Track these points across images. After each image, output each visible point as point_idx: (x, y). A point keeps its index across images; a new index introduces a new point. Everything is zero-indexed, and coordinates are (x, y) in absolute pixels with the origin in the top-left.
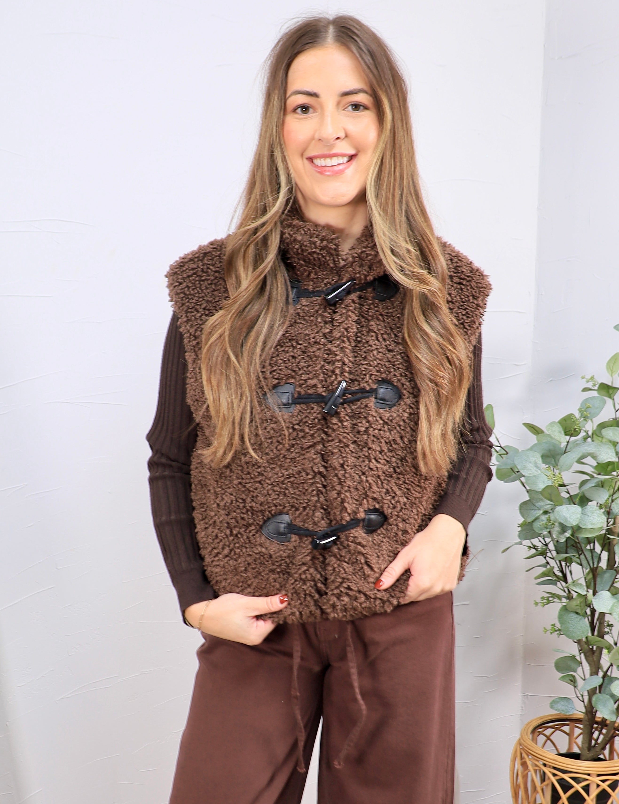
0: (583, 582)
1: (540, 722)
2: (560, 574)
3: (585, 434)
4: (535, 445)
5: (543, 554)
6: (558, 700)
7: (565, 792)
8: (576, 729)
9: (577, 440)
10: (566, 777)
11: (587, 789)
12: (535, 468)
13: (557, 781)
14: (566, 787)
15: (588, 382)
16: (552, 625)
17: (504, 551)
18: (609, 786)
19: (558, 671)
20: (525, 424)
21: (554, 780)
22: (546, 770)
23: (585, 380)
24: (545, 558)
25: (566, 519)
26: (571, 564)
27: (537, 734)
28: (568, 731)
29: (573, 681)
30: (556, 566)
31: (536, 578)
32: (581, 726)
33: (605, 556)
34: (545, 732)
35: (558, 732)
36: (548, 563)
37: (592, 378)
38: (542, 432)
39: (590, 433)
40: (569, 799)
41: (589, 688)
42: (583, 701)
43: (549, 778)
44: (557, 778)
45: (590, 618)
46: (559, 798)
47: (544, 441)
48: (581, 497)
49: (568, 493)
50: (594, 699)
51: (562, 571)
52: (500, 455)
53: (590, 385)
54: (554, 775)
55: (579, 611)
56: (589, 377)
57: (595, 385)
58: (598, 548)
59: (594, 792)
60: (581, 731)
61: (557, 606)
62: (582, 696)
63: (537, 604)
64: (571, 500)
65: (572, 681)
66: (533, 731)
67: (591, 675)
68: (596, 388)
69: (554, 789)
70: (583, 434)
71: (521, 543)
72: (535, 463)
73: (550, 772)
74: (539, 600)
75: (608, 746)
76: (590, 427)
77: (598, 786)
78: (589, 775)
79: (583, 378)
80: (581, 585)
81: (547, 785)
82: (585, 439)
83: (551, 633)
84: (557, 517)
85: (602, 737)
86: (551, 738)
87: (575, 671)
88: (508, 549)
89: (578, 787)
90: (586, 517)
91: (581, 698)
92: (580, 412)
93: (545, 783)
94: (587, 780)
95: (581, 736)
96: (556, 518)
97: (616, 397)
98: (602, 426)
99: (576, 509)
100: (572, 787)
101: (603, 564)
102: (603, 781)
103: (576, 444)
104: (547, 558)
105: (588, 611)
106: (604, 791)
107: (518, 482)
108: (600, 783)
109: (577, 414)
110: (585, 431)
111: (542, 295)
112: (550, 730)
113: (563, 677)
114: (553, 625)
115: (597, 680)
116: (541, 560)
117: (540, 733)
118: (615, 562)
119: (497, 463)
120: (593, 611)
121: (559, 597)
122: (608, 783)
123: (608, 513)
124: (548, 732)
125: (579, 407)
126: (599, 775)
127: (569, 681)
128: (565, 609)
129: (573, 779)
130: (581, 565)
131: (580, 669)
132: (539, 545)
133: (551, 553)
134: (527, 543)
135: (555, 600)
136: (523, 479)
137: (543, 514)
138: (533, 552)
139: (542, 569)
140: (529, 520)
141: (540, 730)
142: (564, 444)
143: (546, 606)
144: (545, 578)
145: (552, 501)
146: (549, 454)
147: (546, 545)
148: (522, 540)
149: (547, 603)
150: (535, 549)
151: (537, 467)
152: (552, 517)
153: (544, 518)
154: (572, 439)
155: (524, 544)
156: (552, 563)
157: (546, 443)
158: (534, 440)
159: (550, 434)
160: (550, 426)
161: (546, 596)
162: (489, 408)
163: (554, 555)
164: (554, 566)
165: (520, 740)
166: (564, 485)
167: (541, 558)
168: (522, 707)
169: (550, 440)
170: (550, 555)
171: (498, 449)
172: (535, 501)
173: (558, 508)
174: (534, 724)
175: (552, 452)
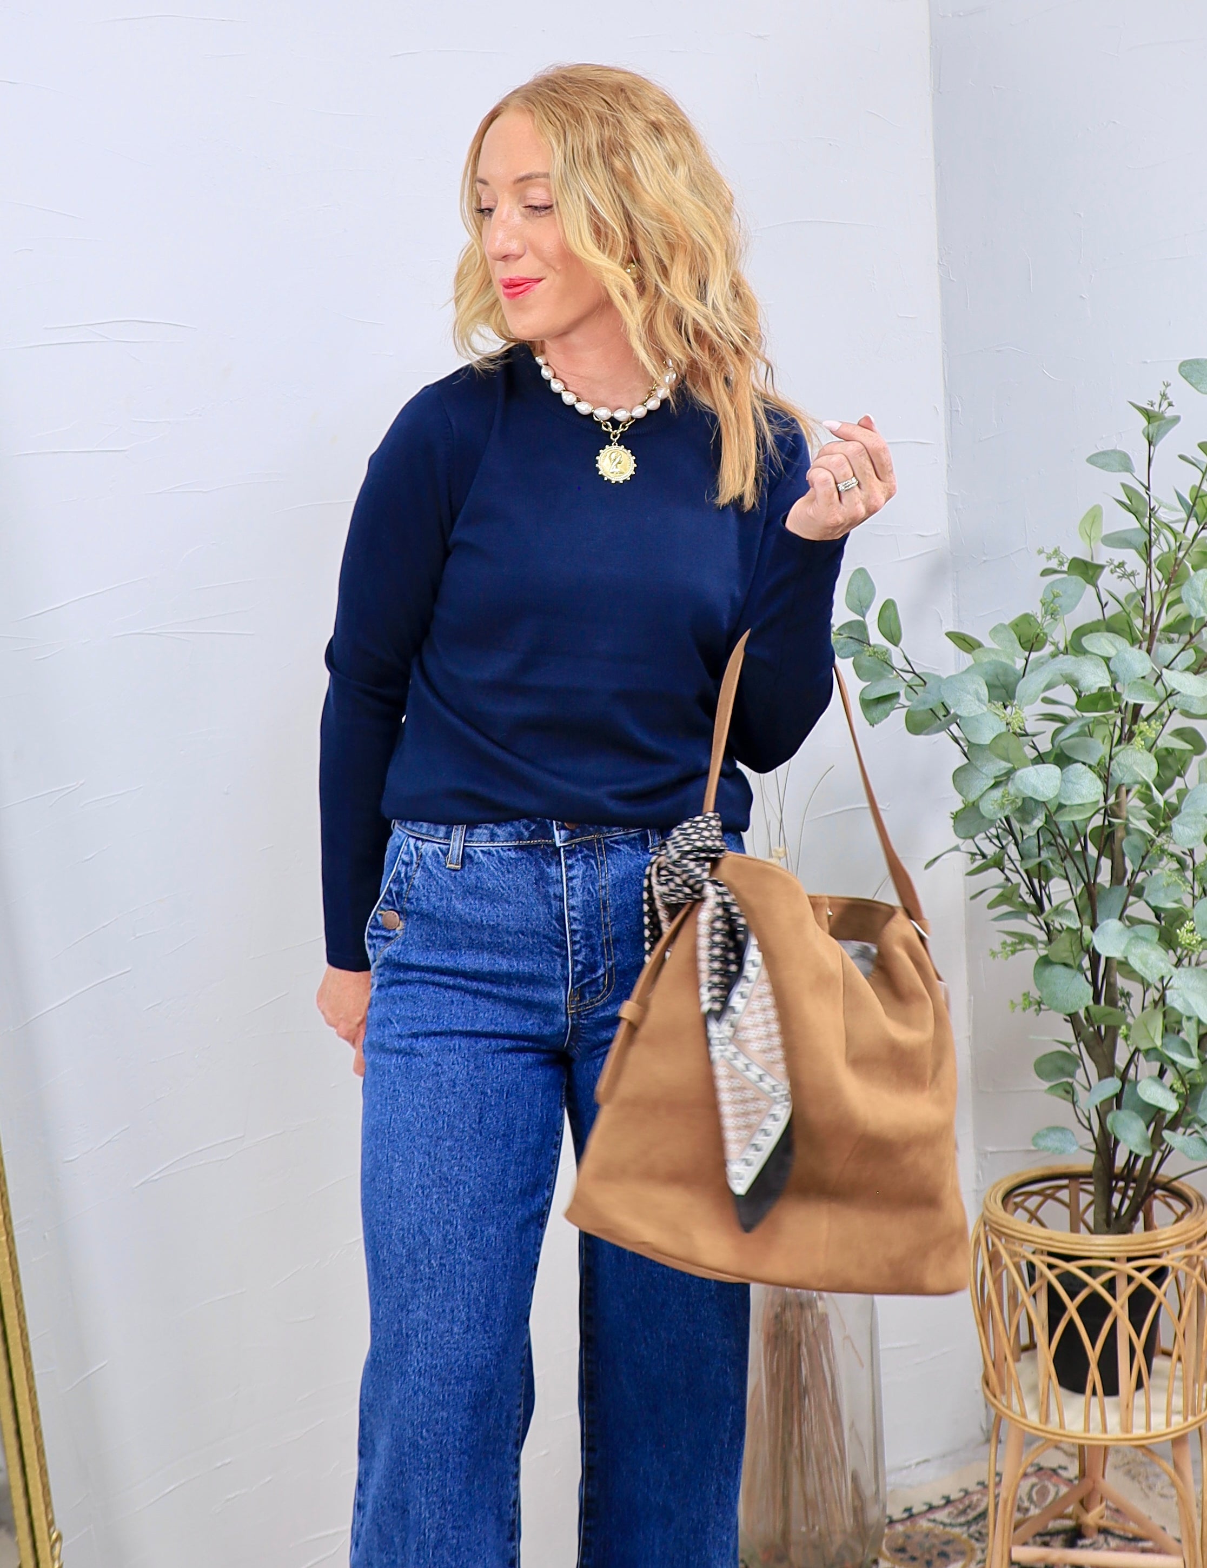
0: (1071, 906)
1: (1016, 1181)
2: (1031, 901)
3: (1052, 648)
4: (972, 667)
5: (997, 863)
6: (1045, 1132)
7: (1072, 1297)
8: (1082, 1195)
9: (1042, 657)
10: (1072, 1267)
11: (1111, 1285)
12: (977, 702)
13: (1058, 1277)
14: (1073, 1285)
15: (1049, 558)
16: (1024, 994)
17: (928, 866)
18: (1151, 1277)
19: (1042, 1078)
20: (949, 635)
21: (1051, 1276)
22: (1036, 1260)
23: (1044, 555)
24: (1002, 871)
25: (1035, 790)
26: (1047, 882)
27: (1011, 1206)
28: (1067, 1200)
29: (1069, 1092)
30: (1023, 885)
31: (991, 906)
32: (1091, 1188)
33: (1106, 863)
34: (1027, 1204)
35: (1050, 1202)
36: (1008, 879)
37: (1056, 552)
38: (980, 645)
39: (1062, 647)
40: (1080, 1309)
41: (1098, 1101)
42: (1091, 1130)
43: (1042, 1275)
44: (1057, 1271)
45: (1089, 974)
46: (1063, 1308)
47: (986, 660)
48: (1057, 755)
49: (1035, 748)
50: (1109, 1119)
51: (1033, 893)
52: (911, 687)
53: (1053, 564)
54: (1051, 1267)
55: (1071, 962)
56: (1051, 551)
57: (1061, 564)
58: (1093, 851)
59: (1125, 1291)
60: (1089, 1198)
61: (1031, 955)
62: (1089, 1120)
63: (994, 954)
64: (1041, 759)
65: (1067, 1092)
66: (1007, 1196)
67: (1100, 1079)
68: (1065, 568)
69: (1051, 1290)
70: (1048, 649)
71: (957, 848)
72: (977, 694)
73: (1043, 1262)
74: (997, 948)
75: (1141, 1215)
76: (1060, 634)
77: (1130, 1279)
78: (1113, 1259)
79: (1041, 552)
80: (1069, 912)
81: (1040, 1288)
82: (1054, 656)
83: (1024, 1009)
84: (1021, 788)
85: (1127, 1203)
86: (1040, 1214)
87: (1072, 1075)
88: (935, 859)
89: (1096, 1284)
90: (1070, 785)
91: (1086, 1123)
92: (1043, 605)
93: (1036, 1285)
94: (1111, 1269)
95: (1092, 1208)
96: (1018, 789)
97: (1099, 583)
98: (1081, 632)
99: (1051, 770)
100: (1085, 1285)
101: (1104, 878)
102: (1140, 1269)
103: (1041, 663)
104: (1006, 871)
105: (1086, 963)
106: (1141, 1286)
107: (944, 735)
108: (1135, 1274)
109: (1037, 610)
110: (1053, 644)
111: (957, 411)
112: (1036, 1200)
113: (1051, 1088)
114: (1026, 995)
115: (1112, 1085)
116: (994, 875)
117: (1017, 1206)
118: (1125, 872)
119: (907, 703)
120: (1095, 958)
121: (1033, 941)
122: (1148, 1272)
123: (1106, 779)
124: (1032, 1203)
125: (1040, 597)
126: (1130, 1259)
127: (1064, 1094)
128: (1045, 962)
129: (1088, 1270)
130: (1067, 878)
131: (1080, 1073)
132: (990, 849)
133: (1012, 862)
134: (969, 846)
135: (1027, 945)
136: (954, 728)
137: (995, 786)
138: (979, 861)
139: (1000, 891)
140: (972, 798)
141: (1018, 1199)
142: (1020, 664)
143: (1011, 958)
144: (1005, 909)
145: (1008, 760)
146: (997, 683)
147: (1003, 848)
148: (960, 841)
149: (1013, 952)
150: (984, 856)
151: (980, 700)
152: (1011, 788)
153: (997, 793)
154: (1034, 655)
155: (963, 848)
156: (1015, 878)
157: (990, 663)
158: (967, 659)
159: (996, 646)
160: (995, 631)
161: (1010, 940)
162: (889, 606)
163: (1018, 864)
164: (1019, 885)
165: (983, 1215)
166: (1027, 735)
167: (996, 871)
168: (977, 1176)
169: (994, 657)
170: (1011, 866)
171: (908, 677)
172: (978, 764)
173: (1019, 773)
174: (1007, 1185)
175: (1001, 678)
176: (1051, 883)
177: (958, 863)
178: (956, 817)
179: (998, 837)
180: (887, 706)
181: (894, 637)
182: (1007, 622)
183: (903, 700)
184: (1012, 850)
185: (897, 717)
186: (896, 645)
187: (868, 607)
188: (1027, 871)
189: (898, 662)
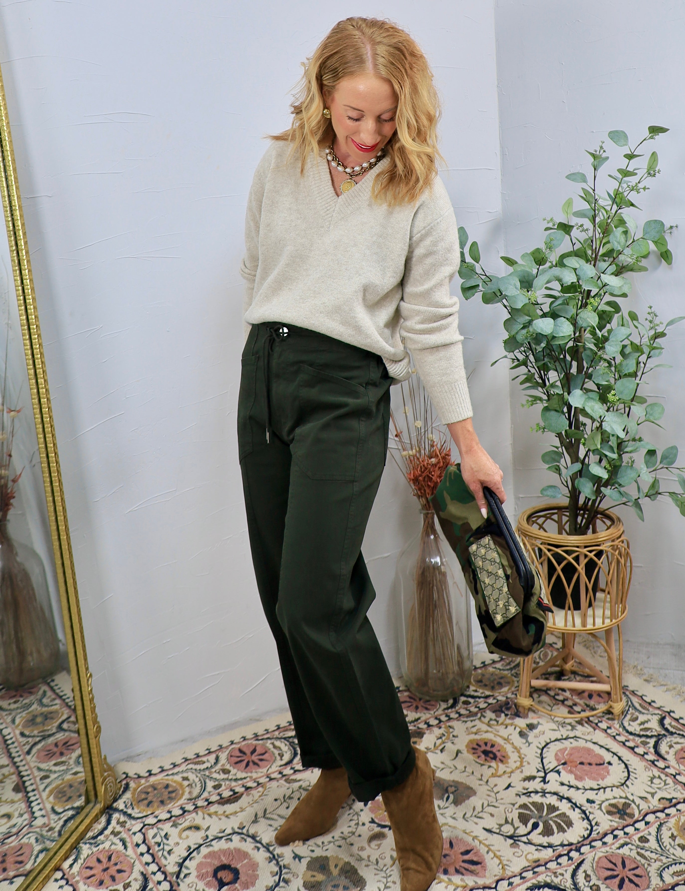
0: (558, 383)
1: (533, 510)
2: (540, 381)
3: (550, 264)
4: (512, 273)
5: (524, 363)
6: (547, 488)
7: (559, 565)
8: (563, 517)
9: (545, 268)
10: (559, 550)
11: (577, 559)
13: (552, 555)
14: (559, 559)
15: (548, 223)
17: (492, 365)
18: (595, 555)
19: (545, 463)
20: (502, 258)
21: (549, 554)
22: (542, 547)
23: (546, 221)
24: (527, 367)
25: (542, 330)
26: (547, 373)
27: (531, 522)
28: (557, 519)
29: (558, 470)
30: (536, 373)
31: (522, 383)
32: (568, 514)
33: (575, 364)
34: (538, 521)
35: (549, 520)
36: (529, 371)
37: (552, 220)
38: (516, 263)
39: (554, 263)
40: (562, 570)
41: (571, 473)
42: (568, 487)
43: (545, 554)
44: (552, 552)
45: (567, 415)
46: (555, 569)
47: (519, 270)
48: (552, 314)
49: (542, 310)
50: (576, 482)
51: (541, 377)
52: (485, 282)
53: (550, 225)
54: (549, 550)
55: (558, 409)
56: (549, 219)
57: (554, 225)
58: (568, 358)
59: (583, 562)
60: (567, 518)
61: (540, 406)
62: (567, 482)
63: (523, 405)
64: (544, 315)
65: (557, 469)
66: (529, 518)
67: (572, 463)
68: (556, 227)
69: (549, 560)
70: (548, 264)
71: (506, 357)
72: (515, 285)
73: (546, 548)
74: (524, 403)
75: (591, 526)
76: (553, 257)
77: (586, 556)
78: (578, 547)
79: (544, 220)
80: (557, 386)
81: (544, 560)
82: (551, 267)
83: (537, 431)
84: (536, 329)
85: (584, 521)
86: (544, 526)
87: (559, 462)
88: (496, 362)
89: (570, 558)
90: (558, 327)
91: (565, 484)
92: (546, 244)
93: (542, 559)
94: (577, 551)
95: (568, 523)
96: (534, 329)
97: (572, 234)
98: (563, 257)
99: (549, 321)
100: (565, 559)
101: (574, 370)
102: (590, 551)
103: (544, 271)
105: (565, 410)
106: (591, 559)
107: (500, 304)
108: (588, 553)
109: (543, 247)
110: (550, 262)
111: (506, 154)
113: (549, 468)
114: (538, 424)
115: (578, 466)
116: (523, 369)
117: (534, 522)
118: (584, 368)
119: (483, 290)
120: (570, 407)
121: (541, 399)
122: (594, 553)
123: (574, 324)
124: (541, 521)
125: (544, 240)
126: (586, 547)
127: (555, 470)
128: (546, 409)
129: (566, 552)
130: (557, 370)
131: (563, 460)
132: (521, 357)
133: (531, 363)
134: (511, 355)
135: (538, 402)
136: (504, 301)
137: (523, 328)
138: (516, 363)
139: (526, 376)
140: (513, 333)
141: (534, 519)
142: (535, 271)
143: (531, 407)
144: (528, 385)
145: (530, 316)
146: (524, 280)
147: (527, 356)
148: (507, 353)
149: (532, 405)
150: (518, 360)
151: (516, 288)
152: (531, 329)
153: (524, 331)
154: (541, 267)
155: (508, 357)
156: (533, 371)
157: (521, 271)
158: (511, 269)
159: (524, 263)
160: (523, 256)
161: (530, 399)
162: (474, 244)
163: (534, 364)
164: (534, 373)
165: (518, 527)
166: (538, 304)
167: (523, 367)
168: (515, 508)
169: (523, 268)
170: (531, 365)
171: (483, 277)
172: (516, 318)
173: (534, 322)
174: (529, 513)
175: (526, 278)
176: (549, 373)
177: (507, 363)
178: (506, 342)
179: (525, 351)
180: (474, 291)
181: (477, 259)
182: (529, 252)
183: (481, 288)
184: (531, 358)
185: (478, 296)
186: (478, 263)
187: (465, 245)
188: (538, 367)
189: (479, 271)
